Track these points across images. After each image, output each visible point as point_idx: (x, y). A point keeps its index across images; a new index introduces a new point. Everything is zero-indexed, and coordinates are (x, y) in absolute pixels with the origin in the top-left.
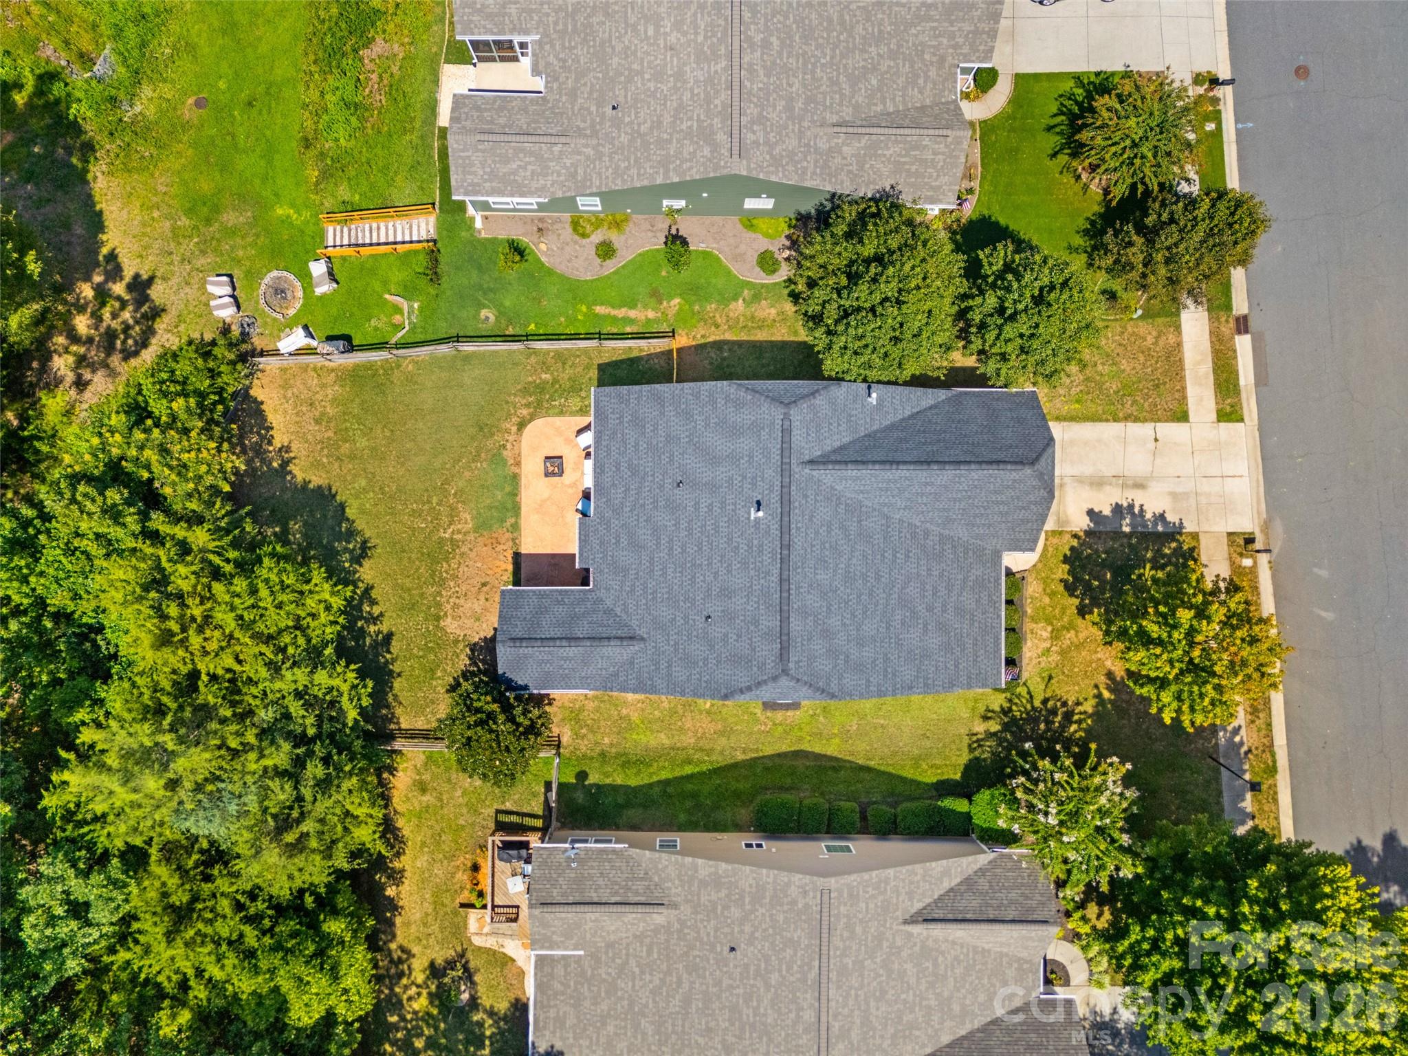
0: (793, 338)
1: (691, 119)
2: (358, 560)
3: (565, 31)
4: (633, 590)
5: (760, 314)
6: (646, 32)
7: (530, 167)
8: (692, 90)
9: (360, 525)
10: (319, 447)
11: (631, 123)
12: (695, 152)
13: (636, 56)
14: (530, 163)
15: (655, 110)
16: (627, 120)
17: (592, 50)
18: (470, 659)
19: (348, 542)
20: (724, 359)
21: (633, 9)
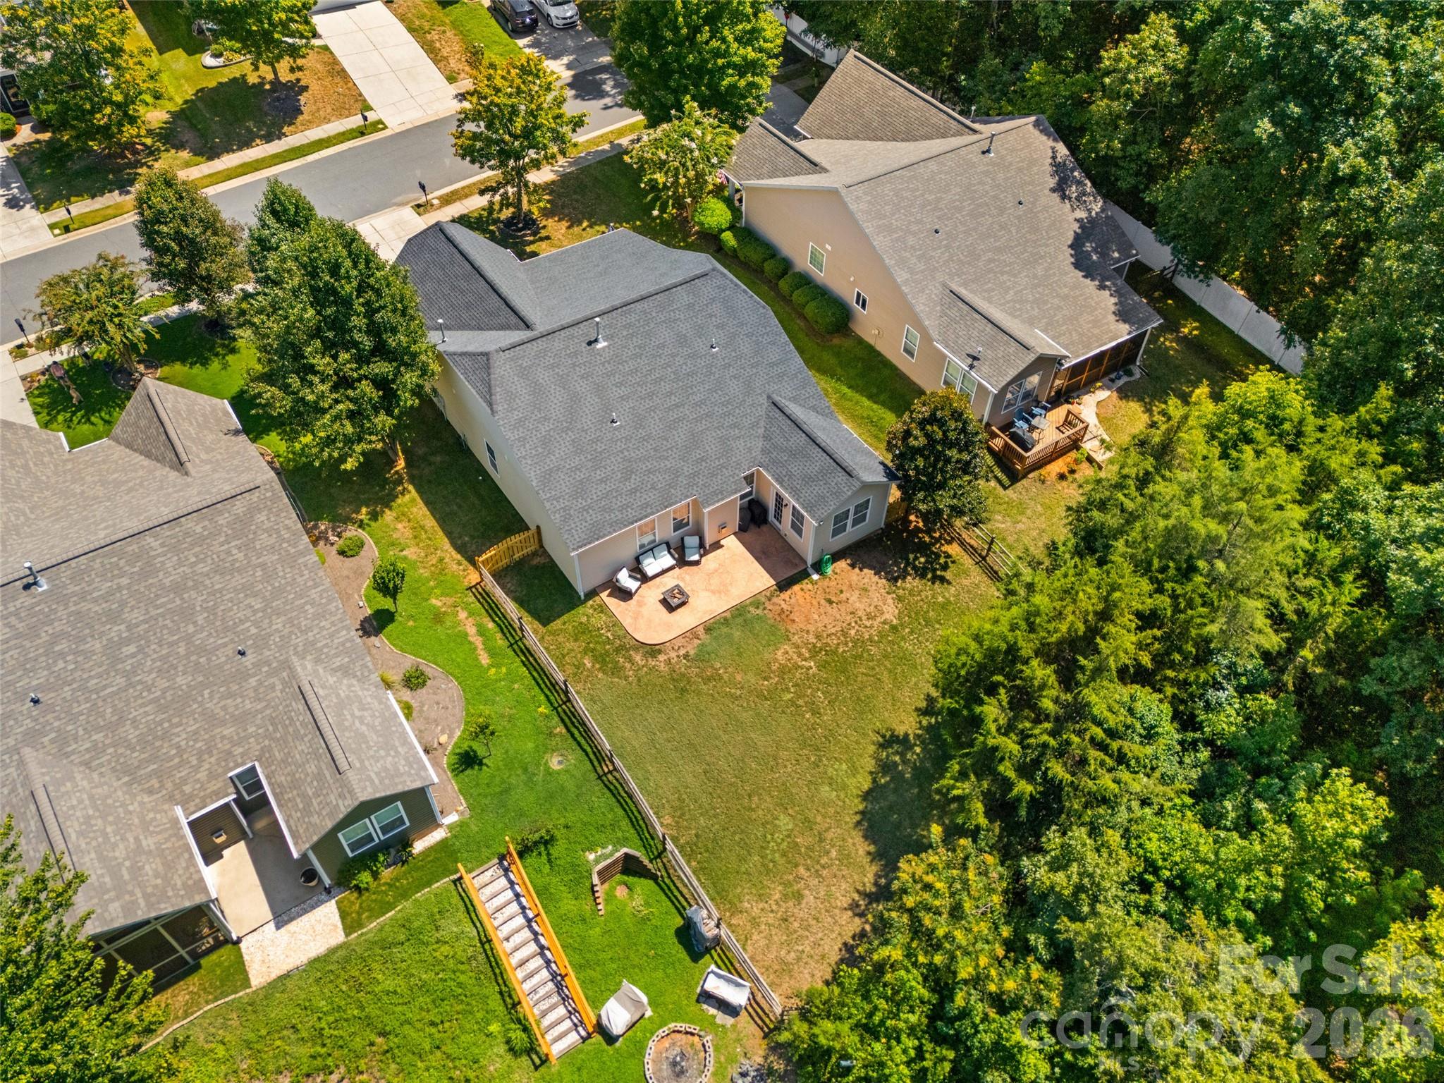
0: (419, 500)
1: (229, 553)
2: (903, 742)
3: (157, 774)
4: (735, 426)
5: (409, 533)
6: (133, 655)
7: (357, 713)
8: (193, 565)
9: (870, 764)
10: (825, 873)
11: (256, 624)
12: (265, 531)
13: (168, 656)
14: (353, 715)
15: (231, 600)
16: (254, 631)
17: (175, 720)
18: (905, 578)
19: (895, 763)
20: (472, 537)
21: (105, 687)
